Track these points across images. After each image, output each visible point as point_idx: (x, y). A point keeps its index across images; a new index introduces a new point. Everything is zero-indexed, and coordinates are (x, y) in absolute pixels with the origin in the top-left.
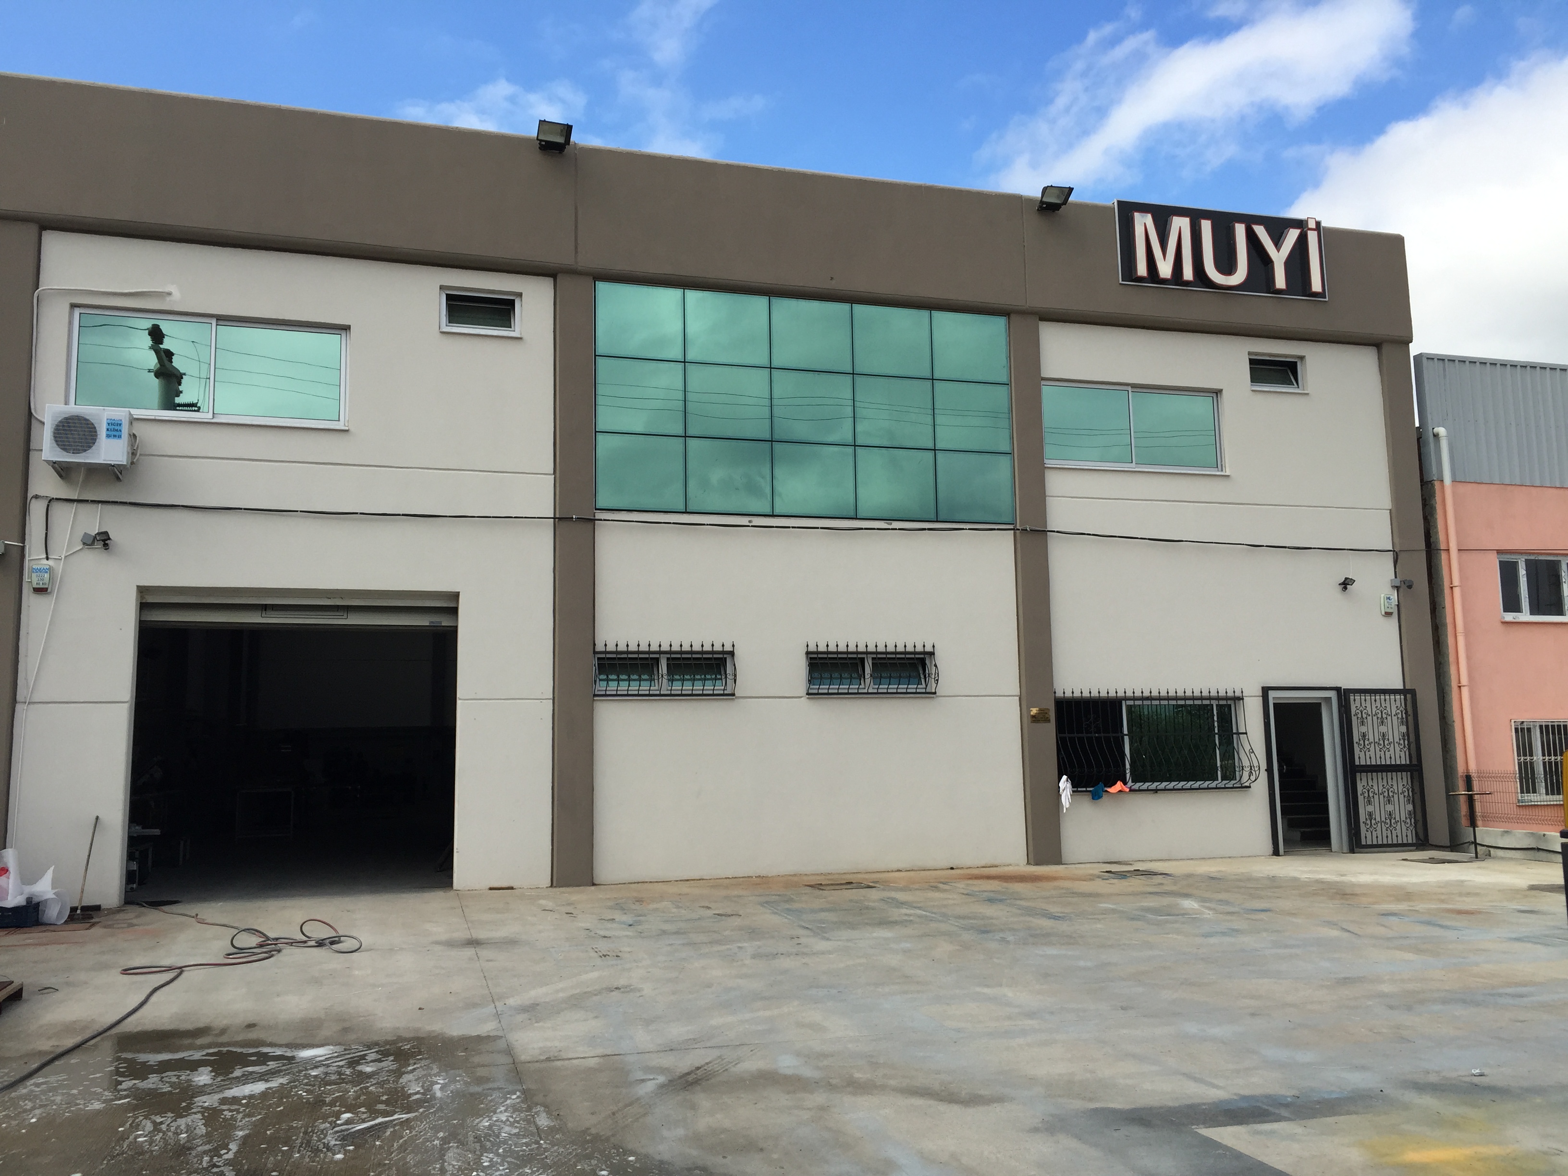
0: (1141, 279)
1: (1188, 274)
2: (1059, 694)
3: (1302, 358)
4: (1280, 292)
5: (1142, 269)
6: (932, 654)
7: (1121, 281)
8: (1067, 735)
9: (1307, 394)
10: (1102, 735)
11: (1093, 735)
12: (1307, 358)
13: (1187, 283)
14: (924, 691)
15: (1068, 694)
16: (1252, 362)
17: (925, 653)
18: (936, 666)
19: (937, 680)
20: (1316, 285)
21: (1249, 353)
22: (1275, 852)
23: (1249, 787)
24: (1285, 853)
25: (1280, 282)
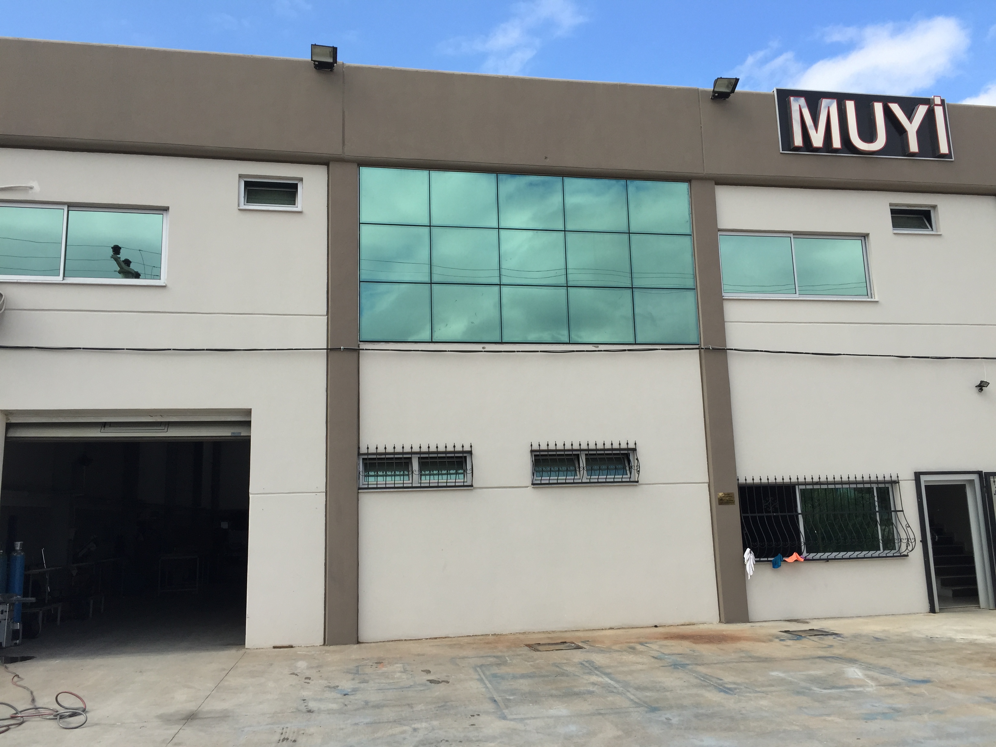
0: (798, 149)
1: (837, 143)
2: (742, 481)
3: (934, 207)
4: (913, 154)
5: (798, 141)
6: (634, 450)
7: (781, 151)
8: (749, 515)
9: (940, 235)
10: (779, 514)
11: (771, 514)
12: (939, 206)
13: (837, 151)
14: (628, 480)
15: (749, 481)
16: (893, 212)
17: (628, 449)
18: (637, 459)
19: (639, 471)
20: (944, 148)
21: (891, 205)
22: (932, 610)
23: (907, 556)
24: (941, 610)
25: (914, 147)
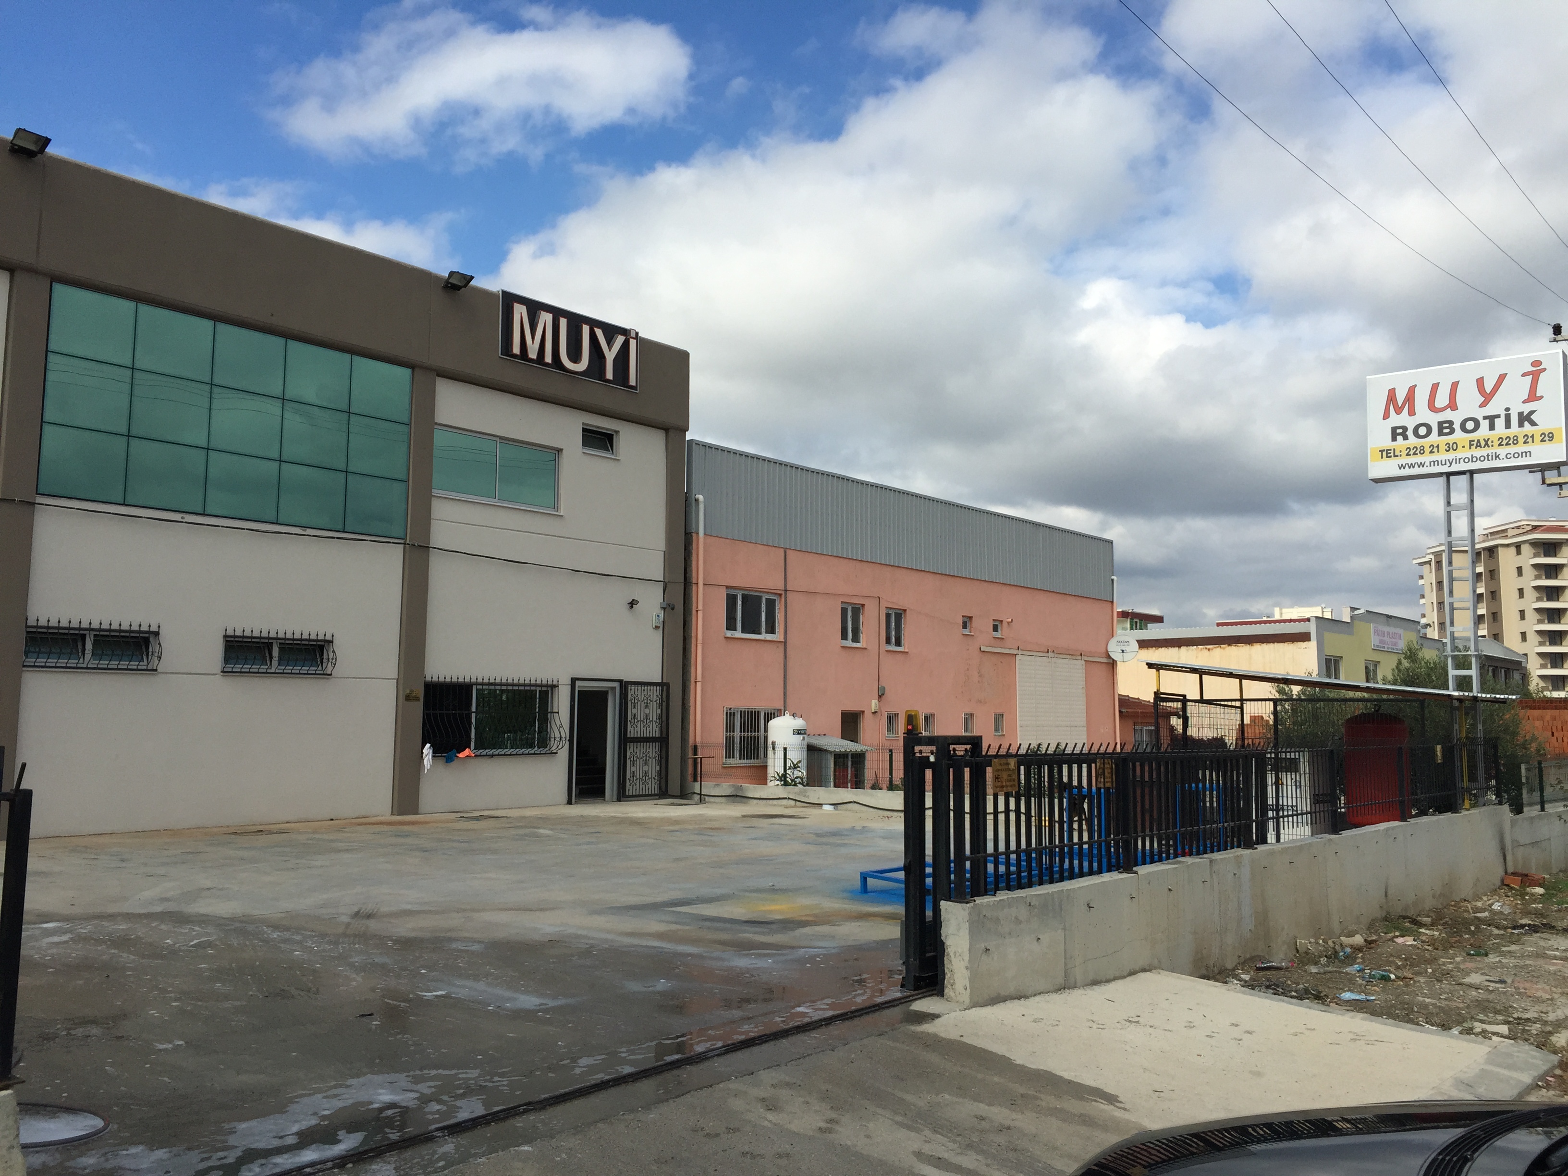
0: (515, 356)
1: (548, 357)
2: (428, 679)
3: (617, 432)
4: (608, 381)
5: (515, 348)
7: (500, 355)
8: (431, 712)
9: (618, 460)
10: (458, 712)
11: (450, 712)
12: (621, 433)
13: (547, 365)
15: (435, 679)
16: (584, 430)
20: (634, 381)
21: (583, 424)
22: (570, 802)
23: (556, 753)
24: (576, 803)
25: (609, 375)
